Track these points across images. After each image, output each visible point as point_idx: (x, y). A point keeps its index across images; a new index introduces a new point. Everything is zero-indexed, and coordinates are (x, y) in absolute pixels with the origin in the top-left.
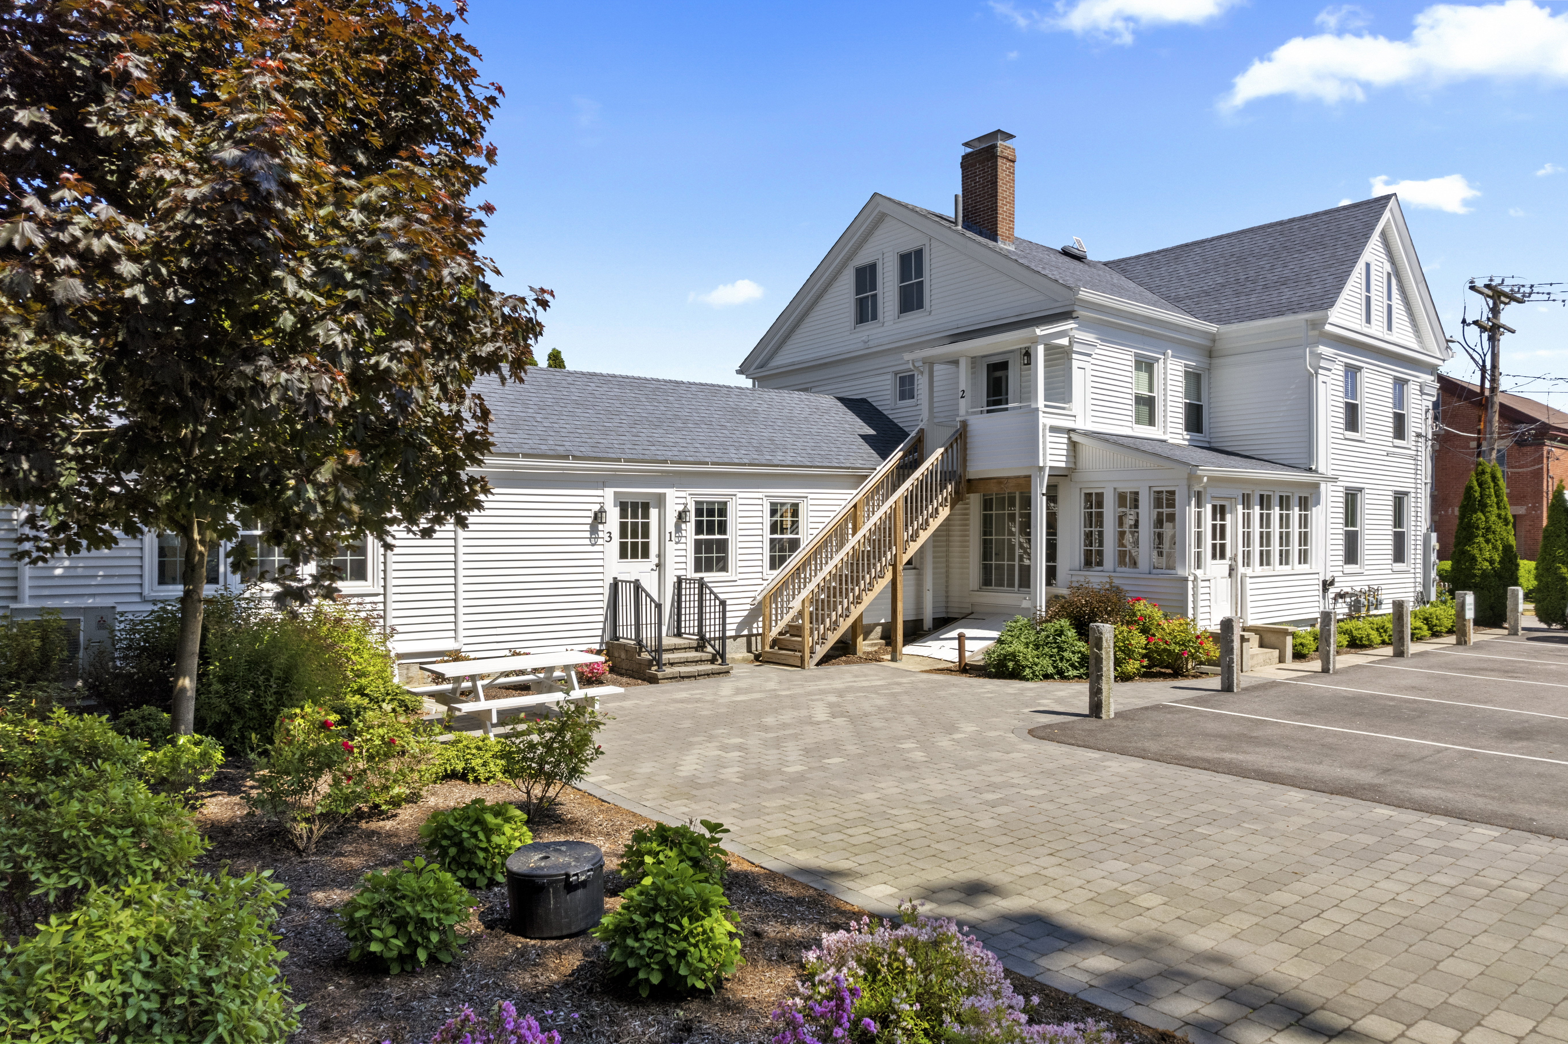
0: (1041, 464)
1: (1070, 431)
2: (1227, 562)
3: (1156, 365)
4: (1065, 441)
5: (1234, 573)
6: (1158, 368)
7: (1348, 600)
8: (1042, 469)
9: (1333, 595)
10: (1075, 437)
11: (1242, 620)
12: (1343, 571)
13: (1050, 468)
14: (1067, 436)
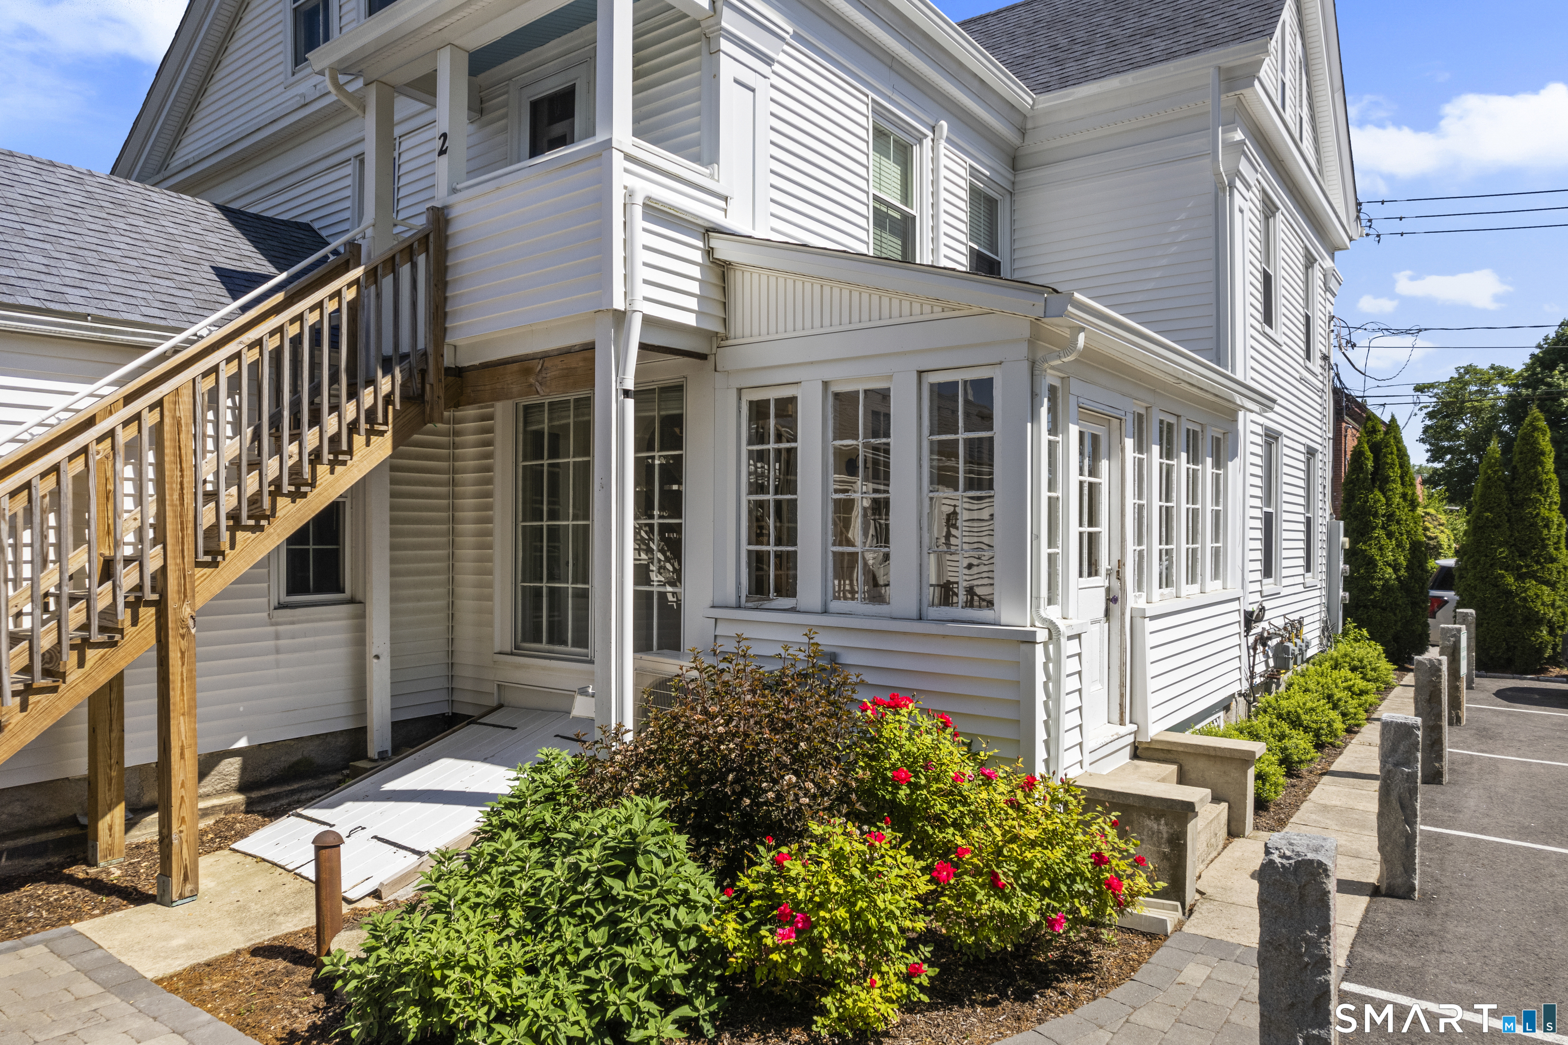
0: (619, 304)
1: (709, 231)
2: (1100, 580)
3: (916, 149)
4: (697, 256)
5: (1116, 608)
6: (922, 155)
8: (621, 318)
9: (1252, 640)
10: (724, 249)
11: (1134, 727)
12: (1261, 592)
13: (648, 321)
14: (700, 244)
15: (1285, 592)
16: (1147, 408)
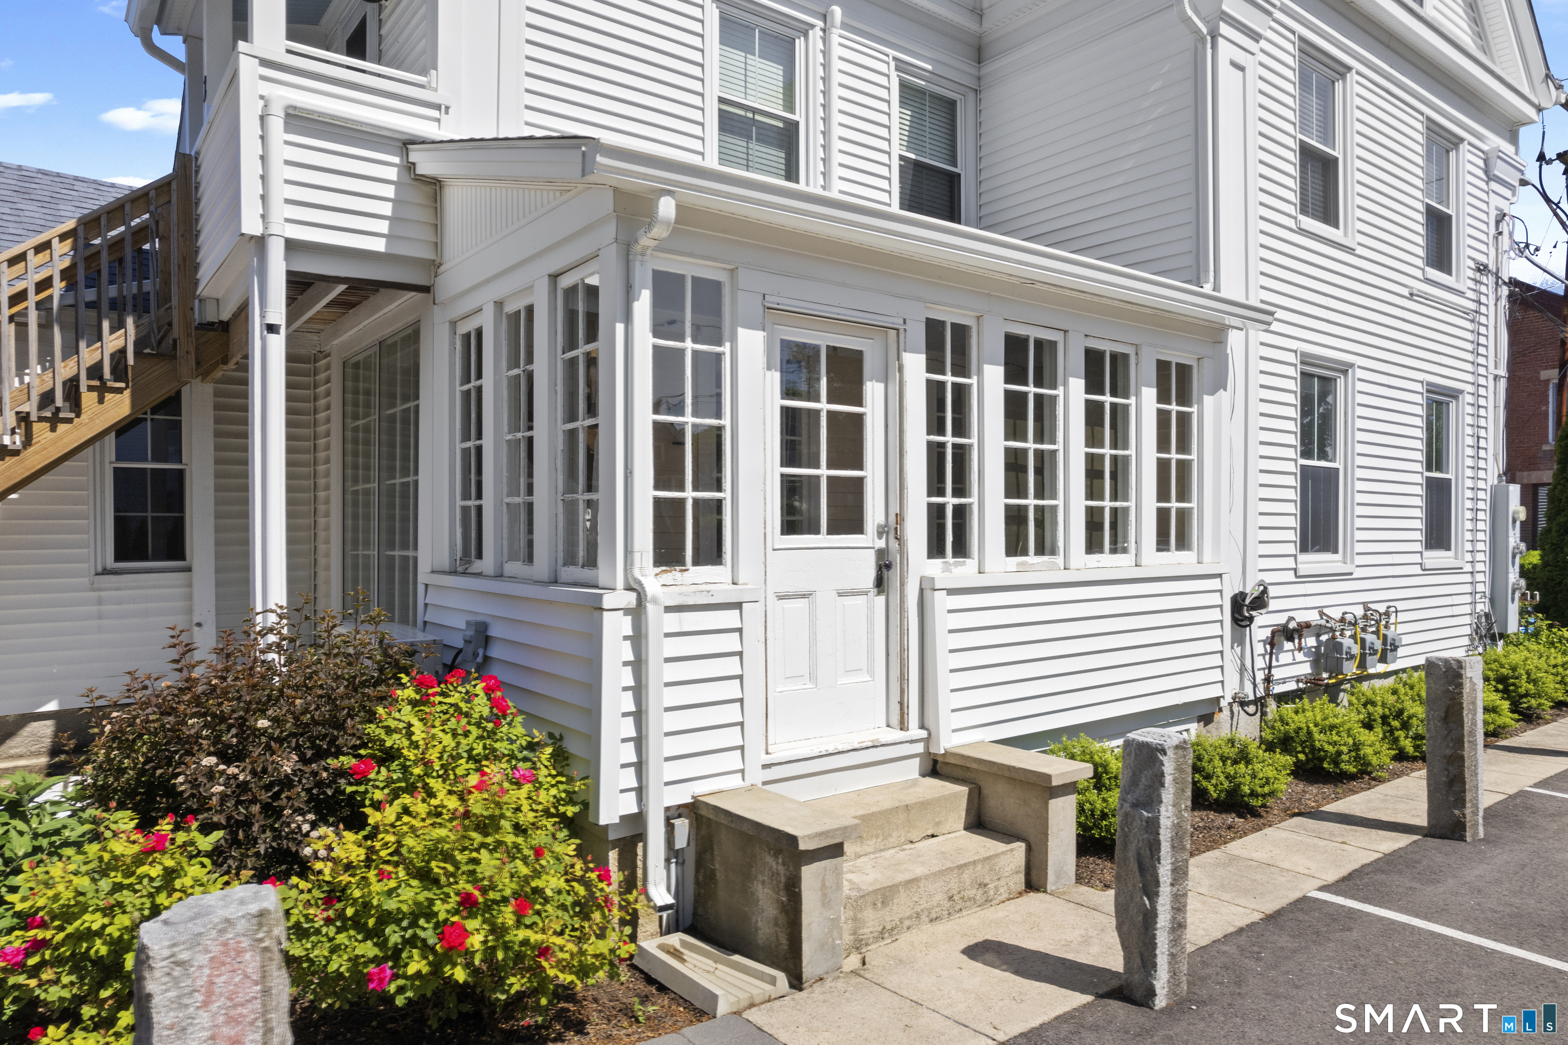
0: (251, 225)
1: (406, 143)
3: (799, 43)
4: (392, 174)
5: (894, 576)
6: (808, 49)
7: (1311, 642)
9: (1267, 633)
10: (427, 165)
11: (923, 734)
12: (1295, 570)
13: (292, 246)
14: (396, 160)
15: (1358, 573)
16: (978, 318)
